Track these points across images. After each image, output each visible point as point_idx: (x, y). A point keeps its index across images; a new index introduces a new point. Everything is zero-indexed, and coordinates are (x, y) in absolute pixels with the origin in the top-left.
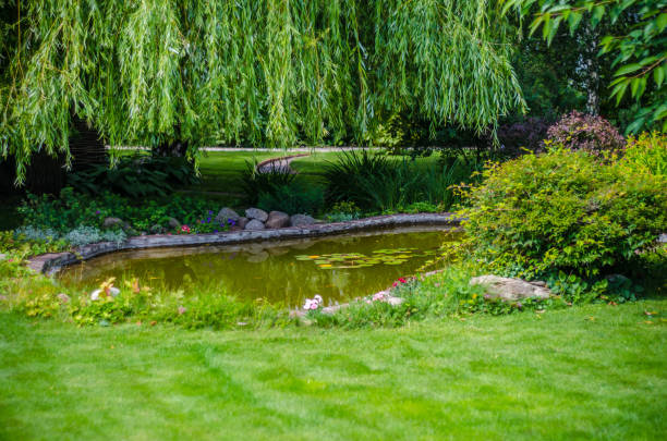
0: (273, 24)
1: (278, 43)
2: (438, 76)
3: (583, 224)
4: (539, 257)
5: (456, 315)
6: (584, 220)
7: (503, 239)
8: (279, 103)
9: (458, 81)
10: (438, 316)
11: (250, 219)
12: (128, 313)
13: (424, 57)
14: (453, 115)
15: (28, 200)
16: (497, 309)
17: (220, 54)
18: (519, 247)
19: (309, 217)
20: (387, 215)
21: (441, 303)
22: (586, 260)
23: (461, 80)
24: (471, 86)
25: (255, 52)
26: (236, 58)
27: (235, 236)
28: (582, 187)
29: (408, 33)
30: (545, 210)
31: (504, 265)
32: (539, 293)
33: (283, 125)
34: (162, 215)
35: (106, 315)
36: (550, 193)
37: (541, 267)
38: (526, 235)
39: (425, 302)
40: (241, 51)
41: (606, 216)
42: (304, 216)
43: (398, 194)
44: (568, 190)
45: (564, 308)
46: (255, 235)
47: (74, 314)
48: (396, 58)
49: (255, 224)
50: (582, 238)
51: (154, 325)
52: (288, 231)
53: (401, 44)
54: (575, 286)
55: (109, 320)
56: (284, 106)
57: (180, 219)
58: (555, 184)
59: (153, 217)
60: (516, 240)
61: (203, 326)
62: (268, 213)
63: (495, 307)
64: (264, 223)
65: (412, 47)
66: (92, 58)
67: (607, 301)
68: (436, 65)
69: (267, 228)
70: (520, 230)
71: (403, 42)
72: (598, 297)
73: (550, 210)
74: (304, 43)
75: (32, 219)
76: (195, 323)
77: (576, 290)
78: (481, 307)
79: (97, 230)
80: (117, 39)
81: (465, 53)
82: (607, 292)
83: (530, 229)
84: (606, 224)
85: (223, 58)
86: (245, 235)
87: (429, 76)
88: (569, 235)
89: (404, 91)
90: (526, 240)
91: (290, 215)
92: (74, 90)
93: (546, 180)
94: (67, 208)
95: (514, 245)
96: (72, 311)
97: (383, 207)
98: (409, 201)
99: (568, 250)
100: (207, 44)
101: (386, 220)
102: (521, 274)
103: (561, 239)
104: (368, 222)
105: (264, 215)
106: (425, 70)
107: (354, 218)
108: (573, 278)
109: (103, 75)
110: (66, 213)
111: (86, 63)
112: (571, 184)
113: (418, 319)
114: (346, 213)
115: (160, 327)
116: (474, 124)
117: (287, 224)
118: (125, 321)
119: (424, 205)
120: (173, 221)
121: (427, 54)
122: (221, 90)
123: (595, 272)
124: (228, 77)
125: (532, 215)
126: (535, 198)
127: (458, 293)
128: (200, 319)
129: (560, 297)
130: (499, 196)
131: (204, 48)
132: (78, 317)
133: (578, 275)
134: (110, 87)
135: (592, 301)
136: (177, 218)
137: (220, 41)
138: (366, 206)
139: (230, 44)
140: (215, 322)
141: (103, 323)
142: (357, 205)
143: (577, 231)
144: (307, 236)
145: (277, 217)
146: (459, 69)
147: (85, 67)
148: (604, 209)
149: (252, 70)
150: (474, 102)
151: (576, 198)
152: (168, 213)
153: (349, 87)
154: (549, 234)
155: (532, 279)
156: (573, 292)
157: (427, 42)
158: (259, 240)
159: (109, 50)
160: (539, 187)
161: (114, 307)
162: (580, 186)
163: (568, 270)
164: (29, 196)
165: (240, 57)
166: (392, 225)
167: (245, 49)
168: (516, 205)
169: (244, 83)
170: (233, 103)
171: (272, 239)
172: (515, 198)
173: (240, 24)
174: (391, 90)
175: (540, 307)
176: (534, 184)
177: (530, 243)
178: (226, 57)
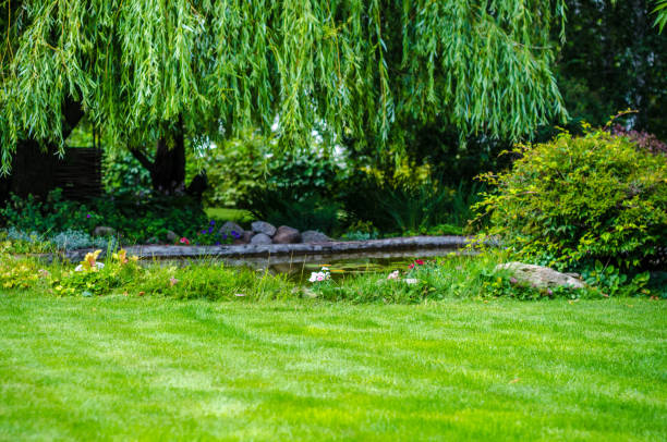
0: (290, 11)
1: (295, 32)
2: (469, 80)
3: (623, 208)
4: (574, 245)
5: (479, 298)
6: (625, 203)
7: (533, 225)
8: (294, 96)
9: (491, 85)
10: (458, 297)
11: (256, 233)
12: (114, 284)
13: (454, 59)
14: (486, 123)
15: (12, 203)
16: (525, 294)
17: (230, 40)
18: (551, 234)
19: (322, 234)
20: (409, 236)
21: (462, 285)
22: (625, 248)
23: (495, 84)
24: (505, 92)
25: (267, 40)
26: (246, 46)
27: (239, 249)
28: (621, 170)
29: (437, 33)
30: (581, 193)
31: (534, 254)
32: (572, 282)
33: (298, 122)
34: (159, 227)
35: (89, 285)
36: (586, 174)
37: (574, 256)
38: (559, 220)
39: (444, 282)
40: (252, 40)
41: (649, 202)
42: (316, 233)
43: (421, 215)
44: (607, 171)
45: (600, 298)
46: (261, 248)
47: (55, 284)
48: (424, 60)
49: (261, 237)
50: (621, 222)
51: (142, 295)
52: (298, 246)
53: (430, 45)
54: (613, 278)
55: (92, 290)
56: (300, 101)
57: (179, 232)
58: (592, 166)
59: (150, 228)
60: (549, 226)
61: (196, 297)
62: (277, 227)
63: (522, 292)
64: (272, 237)
65: (441, 49)
66: (89, 38)
67: (649, 296)
68: (468, 67)
69: (275, 242)
70: (552, 214)
71: (432, 43)
72: (639, 291)
73: (586, 191)
74: (324, 33)
75: (15, 223)
76: (187, 294)
77: (614, 282)
78: (507, 291)
79: (87, 235)
80: (119, 18)
81: (500, 57)
82: (648, 286)
83: (563, 212)
84: (648, 209)
85: (232, 46)
86: (250, 247)
87: (460, 79)
88: (607, 219)
89: (432, 98)
90: (559, 225)
91: (301, 231)
92: (69, 70)
93: (583, 160)
94: (54, 212)
95: (545, 232)
96: (51, 282)
97: (404, 228)
98: (433, 223)
99: (606, 237)
100: (215, 29)
101: (407, 241)
102: (552, 263)
103: (598, 224)
104: (387, 242)
105: (271, 229)
106: (456, 72)
107: (371, 238)
108: (611, 269)
109: (101, 56)
110: (53, 217)
111: (83, 42)
112: (610, 167)
113: (436, 298)
114: (363, 233)
115: (149, 298)
116: (509, 133)
117: (297, 240)
118: (110, 292)
119: (450, 227)
120: (171, 234)
121: (458, 54)
122: (229, 79)
123: (636, 263)
124: (237, 65)
125: (565, 198)
126: (570, 179)
127: (482, 276)
128: (193, 289)
129: (596, 288)
130: (529, 178)
131: (211, 33)
132: (58, 288)
133: (616, 266)
134: (109, 72)
135: (632, 294)
136: (176, 231)
137: (228, 27)
138: (386, 226)
139: (240, 30)
140: (210, 293)
141: (86, 293)
142: (375, 225)
143: (616, 215)
144: (318, 253)
145: (287, 232)
146: (493, 72)
147: (82, 47)
148: (646, 194)
149: (264, 61)
150: (509, 110)
151: (615, 180)
152: (166, 226)
153: (371, 93)
154: (584, 219)
155: (565, 270)
156: (611, 284)
157: (459, 40)
158: (265, 255)
159: (108, 29)
160: (574, 167)
161: (98, 277)
162: (620, 169)
163: (605, 259)
164: (14, 197)
165: (251, 45)
166: (414, 247)
167: (256, 38)
168: (549, 188)
169: (254, 73)
170: (242, 93)
171: (280, 254)
172: (548, 179)
173: (252, 10)
174: (418, 97)
175: (573, 297)
176: (568, 164)
177: (563, 228)
178: (234, 44)
